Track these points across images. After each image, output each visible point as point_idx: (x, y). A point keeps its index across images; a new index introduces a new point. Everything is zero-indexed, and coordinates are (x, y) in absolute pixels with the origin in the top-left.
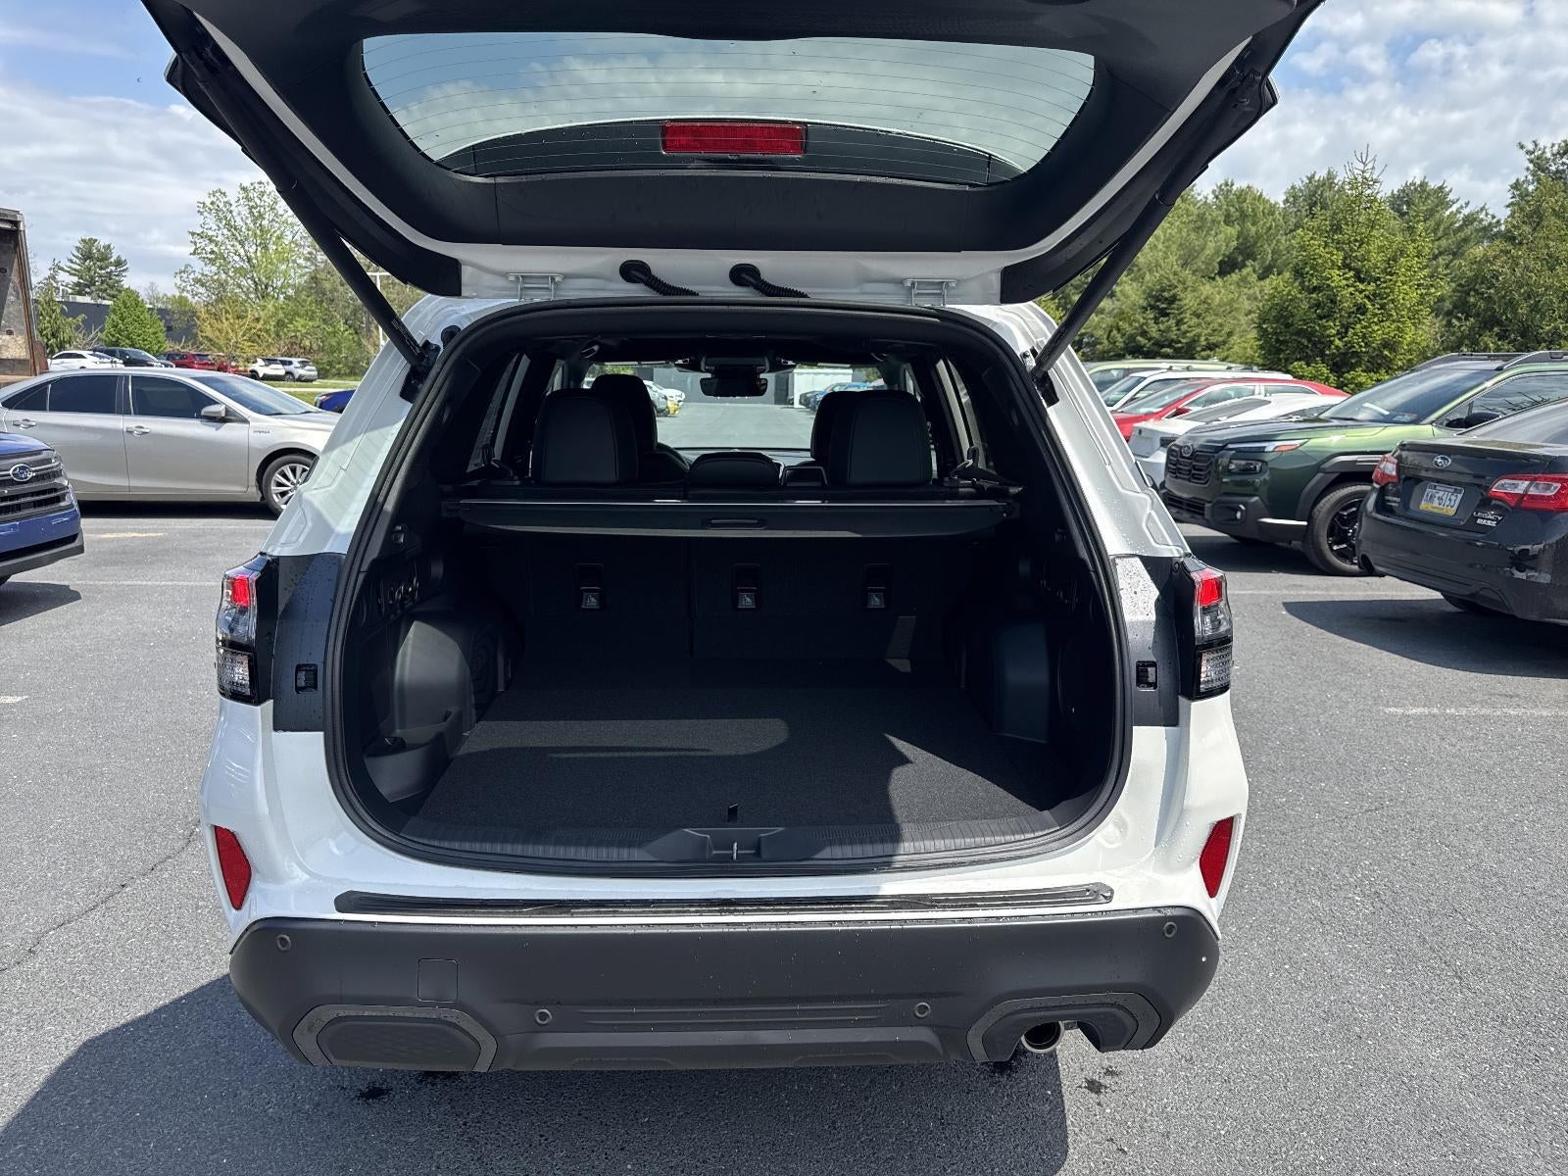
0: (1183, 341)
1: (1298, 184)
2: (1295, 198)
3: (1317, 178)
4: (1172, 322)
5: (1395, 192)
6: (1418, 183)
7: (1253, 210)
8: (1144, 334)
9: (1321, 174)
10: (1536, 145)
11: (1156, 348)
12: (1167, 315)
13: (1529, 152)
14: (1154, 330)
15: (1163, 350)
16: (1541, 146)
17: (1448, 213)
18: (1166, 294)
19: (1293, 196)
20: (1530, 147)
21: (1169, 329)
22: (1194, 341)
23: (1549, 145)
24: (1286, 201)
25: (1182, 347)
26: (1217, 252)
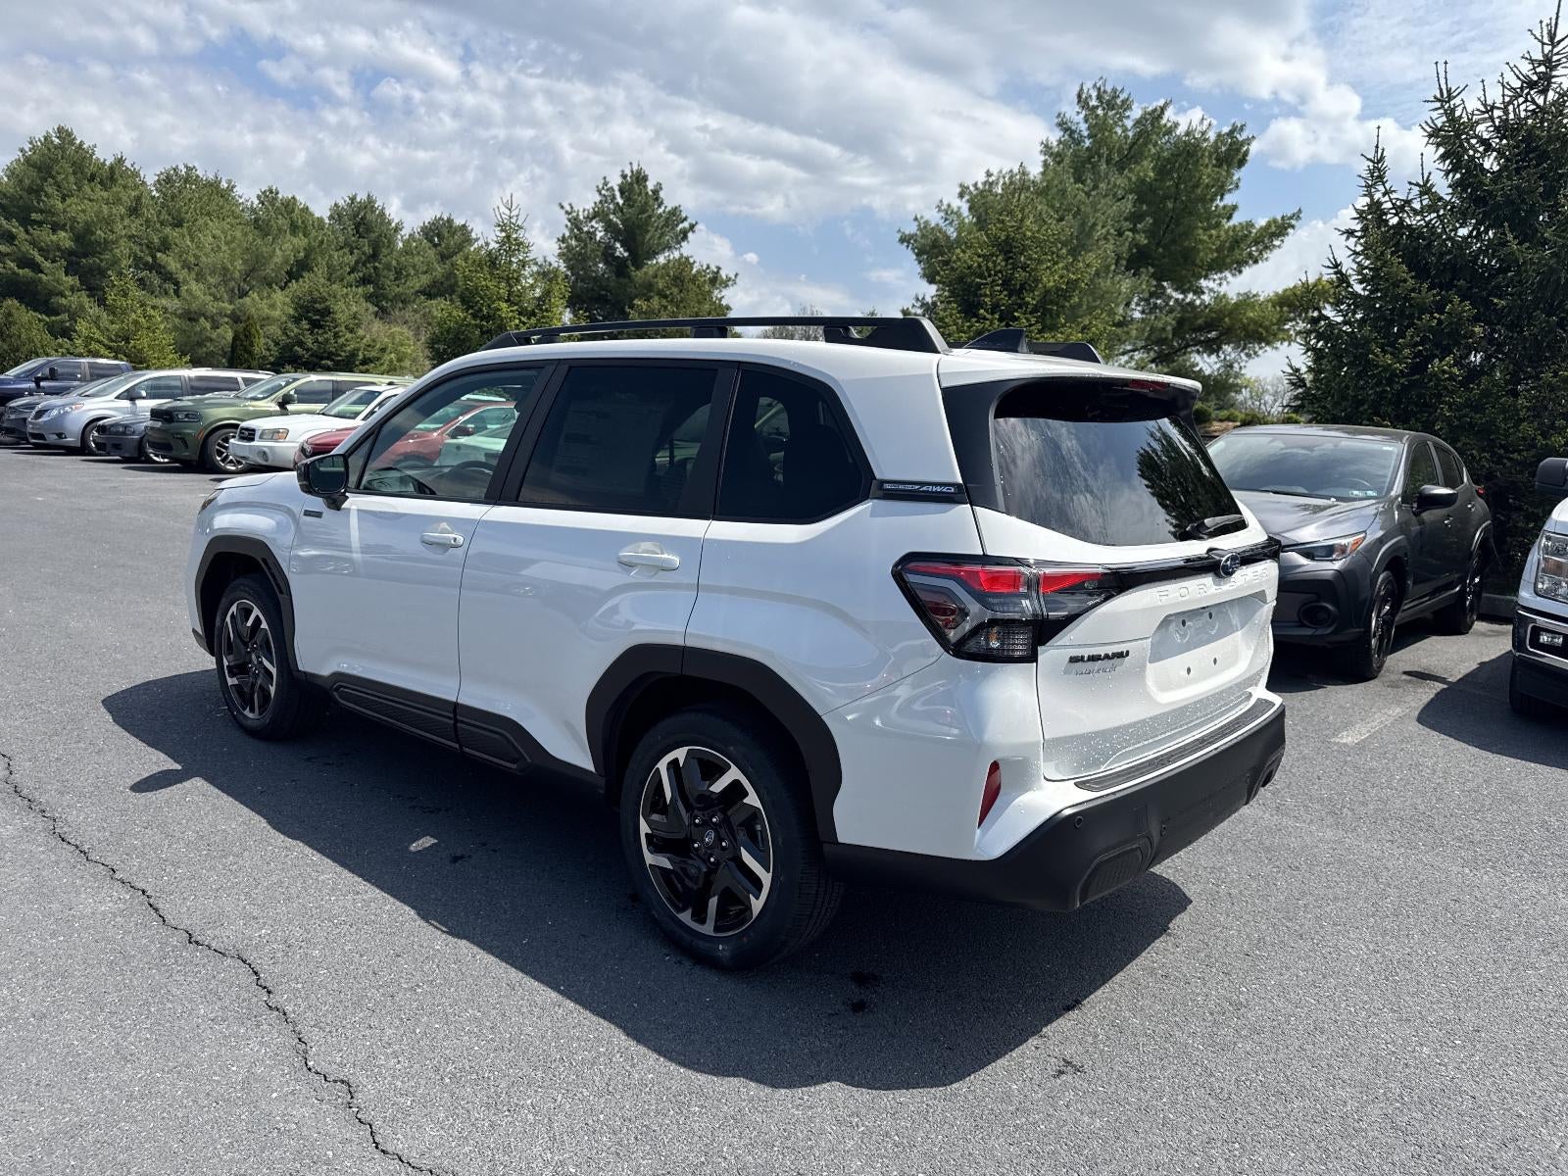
0: (343, 354)
1: (341, 203)
2: (340, 216)
3: (358, 200)
4: (330, 335)
5: (426, 224)
6: (446, 219)
7: (303, 222)
8: (301, 344)
9: (362, 197)
10: (572, 208)
11: (314, 359)
12: (321, 327)
13: (567, 213)
14: (309, 341)
15: (323, 362)
16: (576, 209)
17: (472, 249)
18: (317, 306)
19: (337, 214)
20: (568, 208)
21: (327, 340)
22: (353, 354)
23: (581, 210)
24: (331, 217)
25: (343, 360)
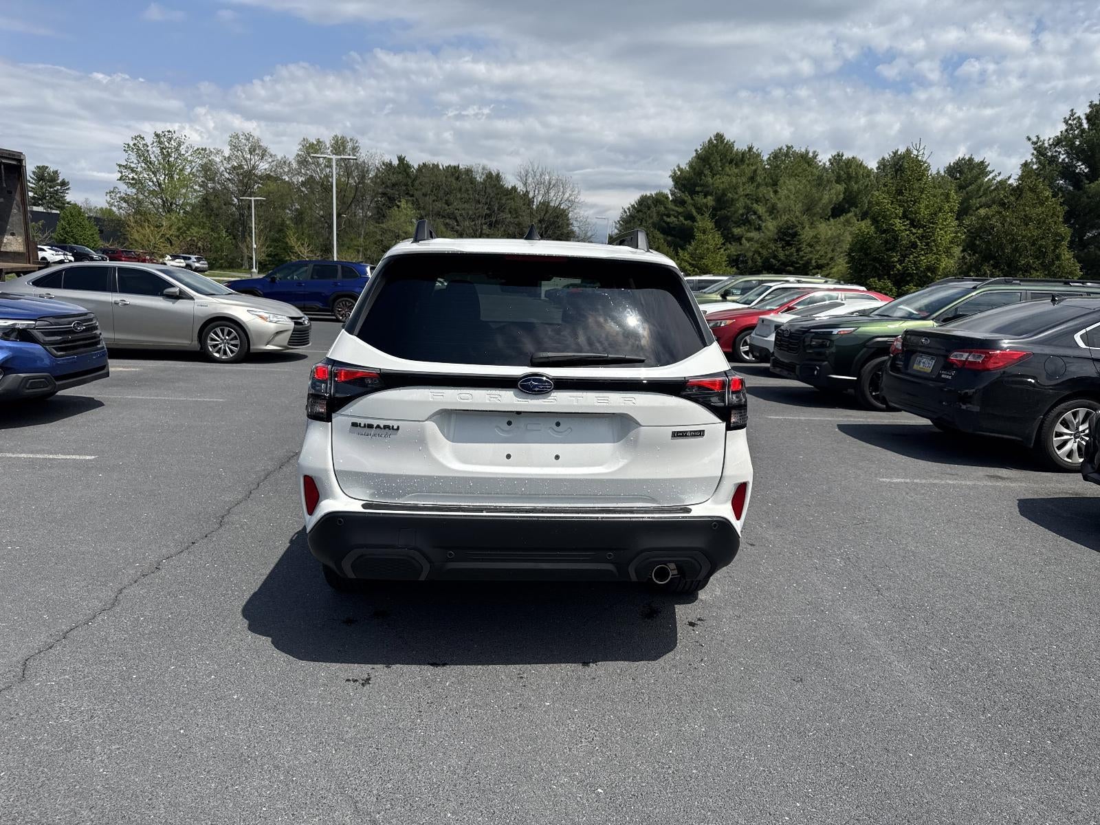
0: (801, 262)
1: (887, 157)
2: (885, 166)
3: (899, 153)
4: (794, 250)
5: (952, 164)
6: (967, 158)
7: (856, 173)
8: (775, 257)
9: (902, 150)
10: (1038, 138)
11: (783, 267)
12: (791, 245)
13: (1033, 143)
14: (781, 255)
15: (788, 268)
16: (1042, 139)
17: (986, 179)
18: (790, 231)
19: (883, 164)
20: (1035, 139)
21: (791, 254)
22: (808, 262)
23: (1047, 139)
24: (878, 168)
25: (800, 267)
26: (830, 201)
